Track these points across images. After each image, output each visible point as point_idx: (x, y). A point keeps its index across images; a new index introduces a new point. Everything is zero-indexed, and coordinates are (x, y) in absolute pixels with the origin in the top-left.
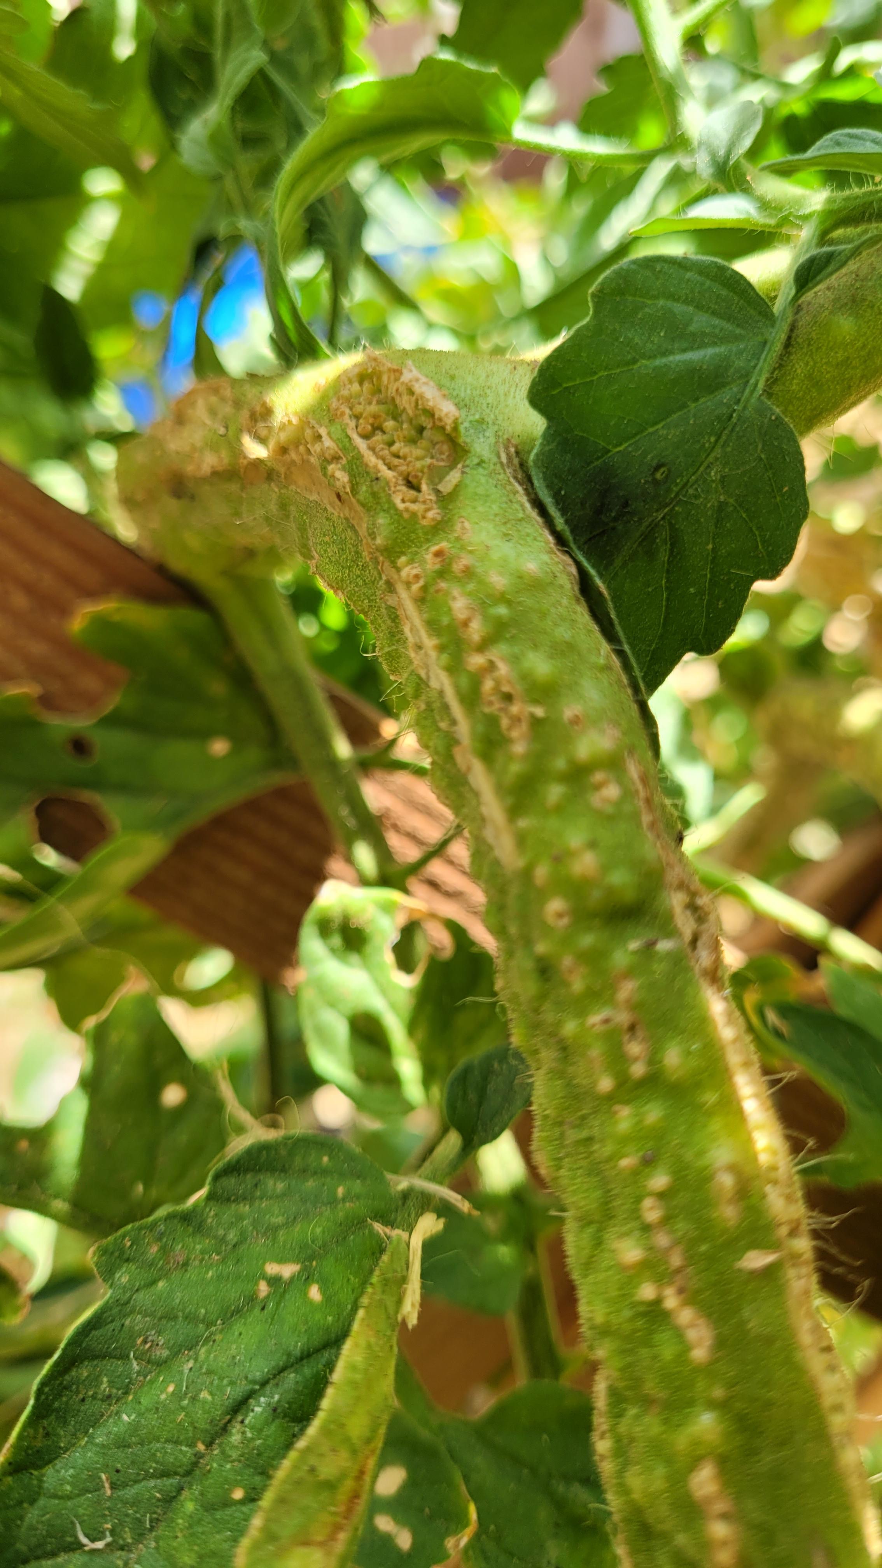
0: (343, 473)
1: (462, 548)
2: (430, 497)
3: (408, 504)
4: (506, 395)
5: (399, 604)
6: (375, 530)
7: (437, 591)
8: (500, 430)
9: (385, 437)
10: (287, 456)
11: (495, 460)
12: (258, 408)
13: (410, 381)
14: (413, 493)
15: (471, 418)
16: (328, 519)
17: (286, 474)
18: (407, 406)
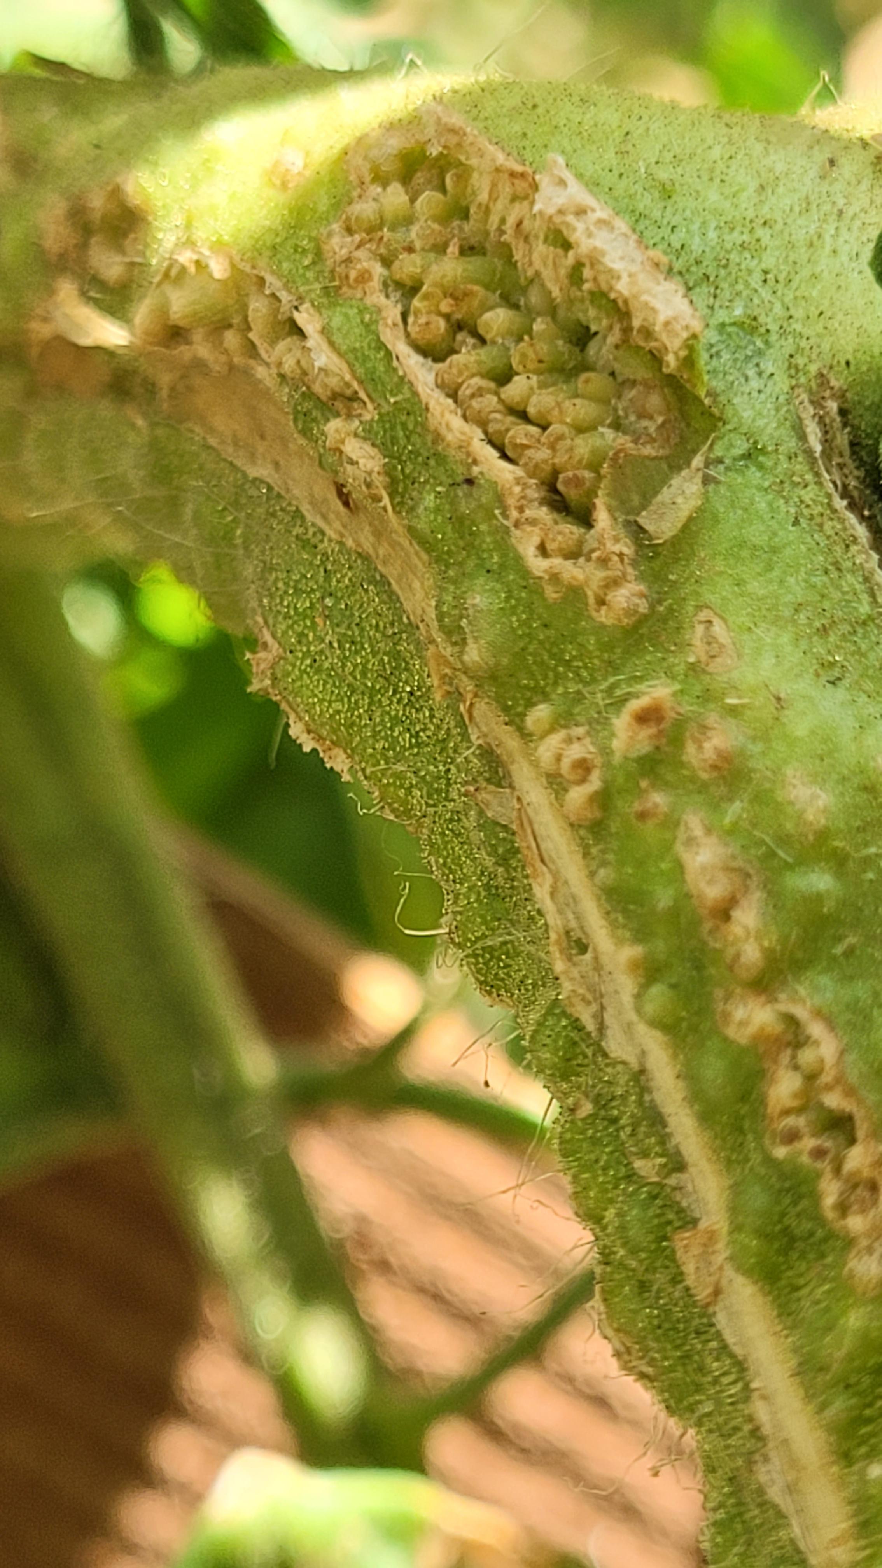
0: (367, 447)
1: (707, 697)
2: (617, 548)
3: (556, 562)
4: (811, 245)
5: (520, 818)
6: (464, 622)
7: (642, 816)
8: (799, 350)
9: (484, 353)
10: (183, 348)
11: (792, 444)
12: (97, 202)
13: (561, 212)
14: (570, 531)
15: (722, 316)
16: (304, 543)
17: (173, 389)
18: (547, 274)
